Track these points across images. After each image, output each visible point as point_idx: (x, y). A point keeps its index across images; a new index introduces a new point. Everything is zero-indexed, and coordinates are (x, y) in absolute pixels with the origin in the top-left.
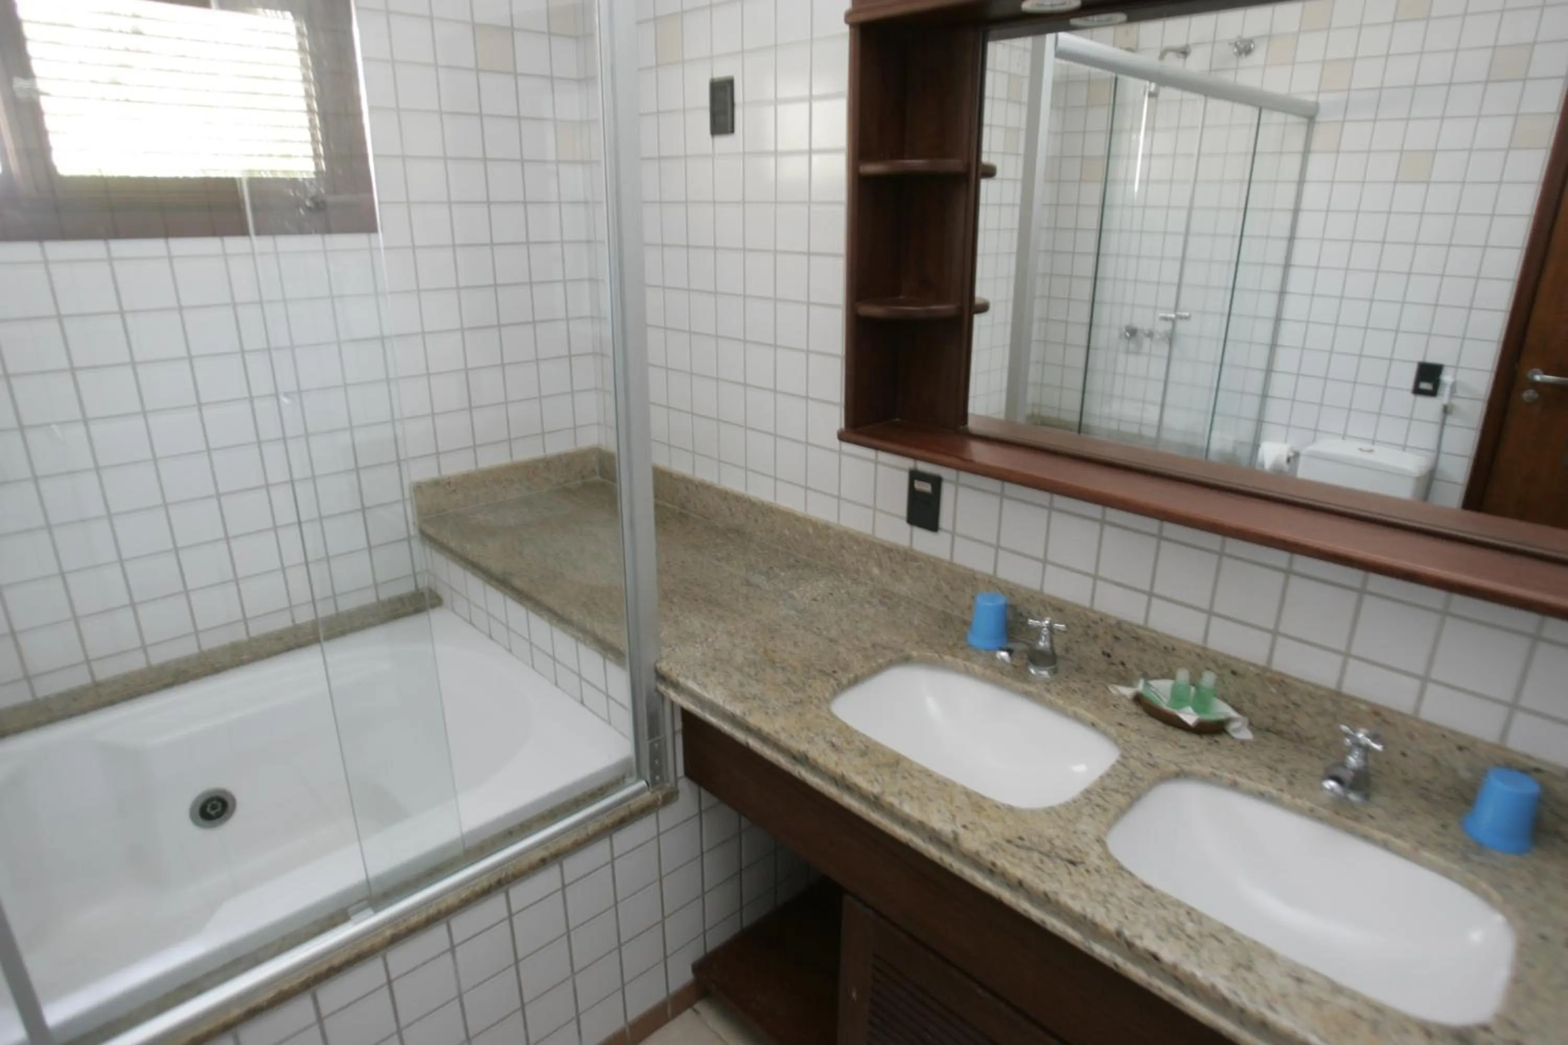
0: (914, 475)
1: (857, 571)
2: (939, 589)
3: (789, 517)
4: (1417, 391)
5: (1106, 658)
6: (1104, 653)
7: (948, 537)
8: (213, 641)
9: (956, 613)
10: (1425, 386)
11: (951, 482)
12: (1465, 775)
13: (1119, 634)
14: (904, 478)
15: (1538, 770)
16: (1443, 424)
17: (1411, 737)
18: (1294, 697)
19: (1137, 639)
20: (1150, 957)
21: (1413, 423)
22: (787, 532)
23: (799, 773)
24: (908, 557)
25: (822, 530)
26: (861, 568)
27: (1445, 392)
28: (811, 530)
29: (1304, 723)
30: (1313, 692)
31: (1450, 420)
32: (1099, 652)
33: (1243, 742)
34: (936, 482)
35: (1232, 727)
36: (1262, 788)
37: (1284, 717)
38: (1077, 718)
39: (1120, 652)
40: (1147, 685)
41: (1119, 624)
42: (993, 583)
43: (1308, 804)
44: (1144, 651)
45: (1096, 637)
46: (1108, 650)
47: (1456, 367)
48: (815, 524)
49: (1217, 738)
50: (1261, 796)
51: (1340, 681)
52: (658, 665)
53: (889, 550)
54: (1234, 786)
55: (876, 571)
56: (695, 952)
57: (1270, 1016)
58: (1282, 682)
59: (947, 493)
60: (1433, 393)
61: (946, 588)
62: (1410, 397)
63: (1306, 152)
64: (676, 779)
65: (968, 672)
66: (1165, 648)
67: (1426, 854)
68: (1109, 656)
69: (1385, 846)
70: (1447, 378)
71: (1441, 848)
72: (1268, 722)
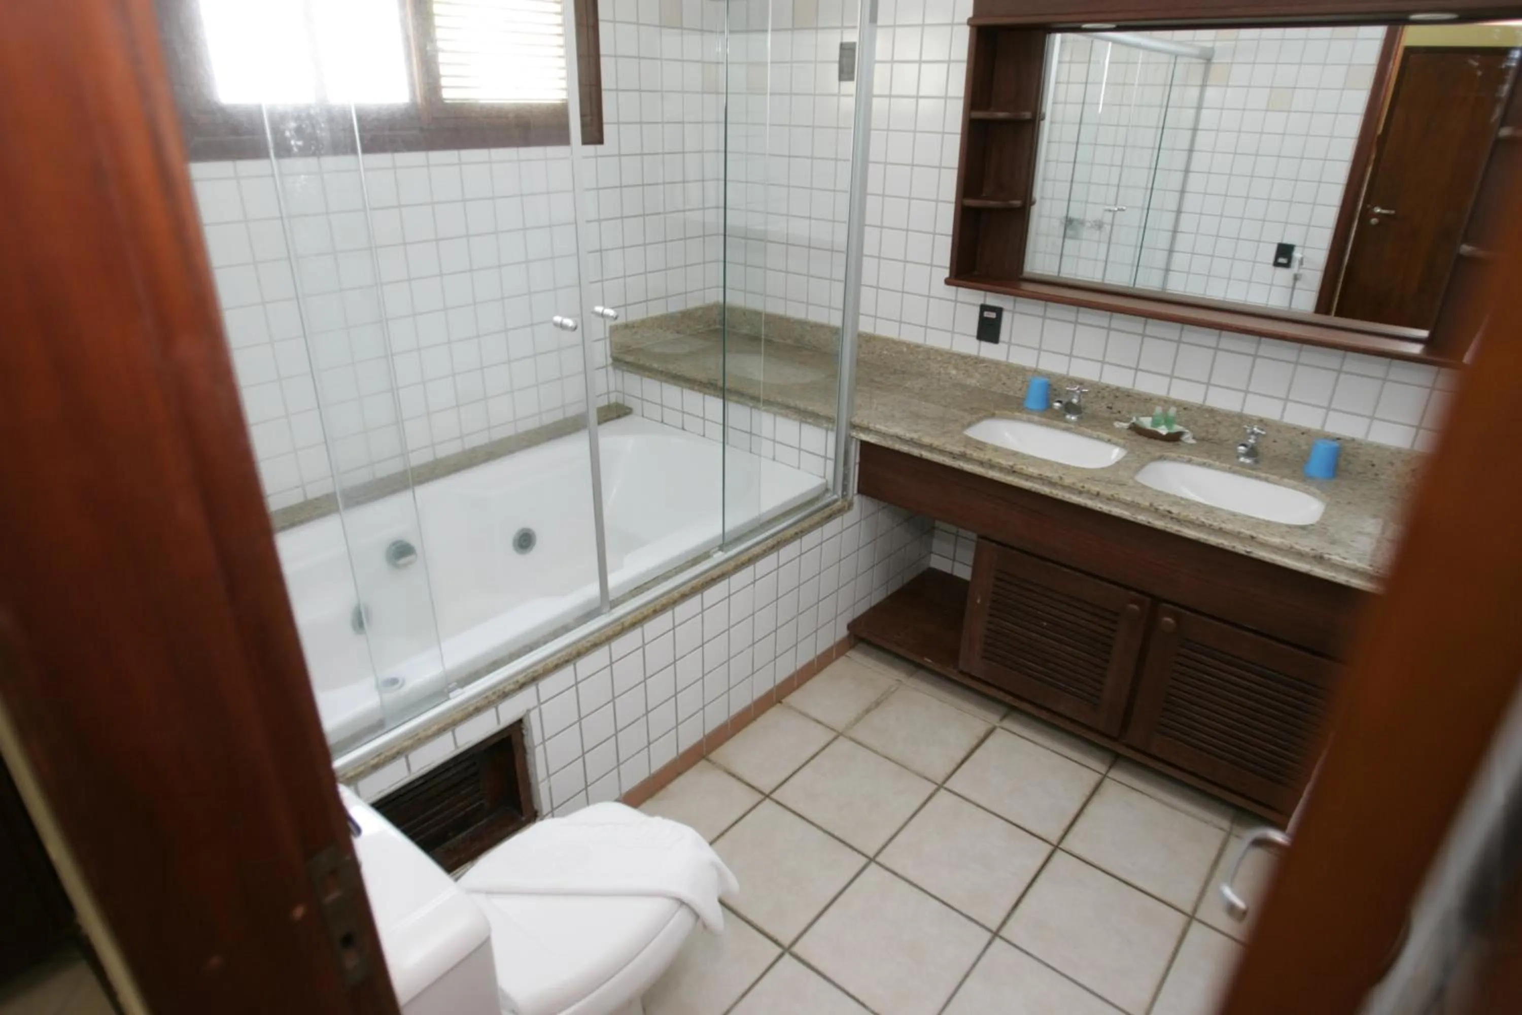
0: (984, 308)
1: (939, 374)
2: (1000, 380)
3: (887, 341)
4: (1277, 264)
5: (1109, 410)
6: (1108, 407)
7: (1006, 346)
8: (498, 434)
9: (1011, 393)
10: (1282, 260)
11: (1009, 311)
12: (1304, 447)
13: (1118, 394)
14: (977, 310)
15: (1339, 439)
16: (1293, 288)
17: (1279, 431)
18: (1218, 418)
19: (1128, 396)
20: (1166, 513)
21: (1273, 288)
22: (885, 352)
23: (959, 465)
24: (978, 361)
25: (914, 348)
26: (942, 371)
27: (1295, 264)
28: (905, 349)
29: (1223, 432)
30: (1228, 415)
31: (1298, 284)
32: (1105, 407)
33: (1191, 445)
34: (999, 311)
35: (1184, 438)
36: (1205, 461)
37: (1212, 430)
38: (1099, 438)
39: (1118, 405)
40: (1137, 419)
41: (1118, 389)
42: (1036, 372)
43: (1228, 466)
44: (1133, 402)
45: (1103, 397)
46: (1110, 405)
47: (1304, 247)
48: (908, 345)
49: (1176, 443)
50: (1203, 465)
51: (1242, 410)
52: (853, 420)
53: (964, 358)
54: (1189, 462)
55: (954, 372)
56: (848, 617)
57: (1223, 526)
58: (1212, 411)
59: (1006, 318)
60: (1287, 265)
61: (1004, 378)
62: (1271, 267)
63: (1203, 86)
64: (854, 495)
65: (1030, 421)
66: (1146, 399)
67: (1286, 480)
68: (1111, 408)
69: (1267, 480)
70: (1297, 254)
71: (1293, 478)
72: (1204, 435)
